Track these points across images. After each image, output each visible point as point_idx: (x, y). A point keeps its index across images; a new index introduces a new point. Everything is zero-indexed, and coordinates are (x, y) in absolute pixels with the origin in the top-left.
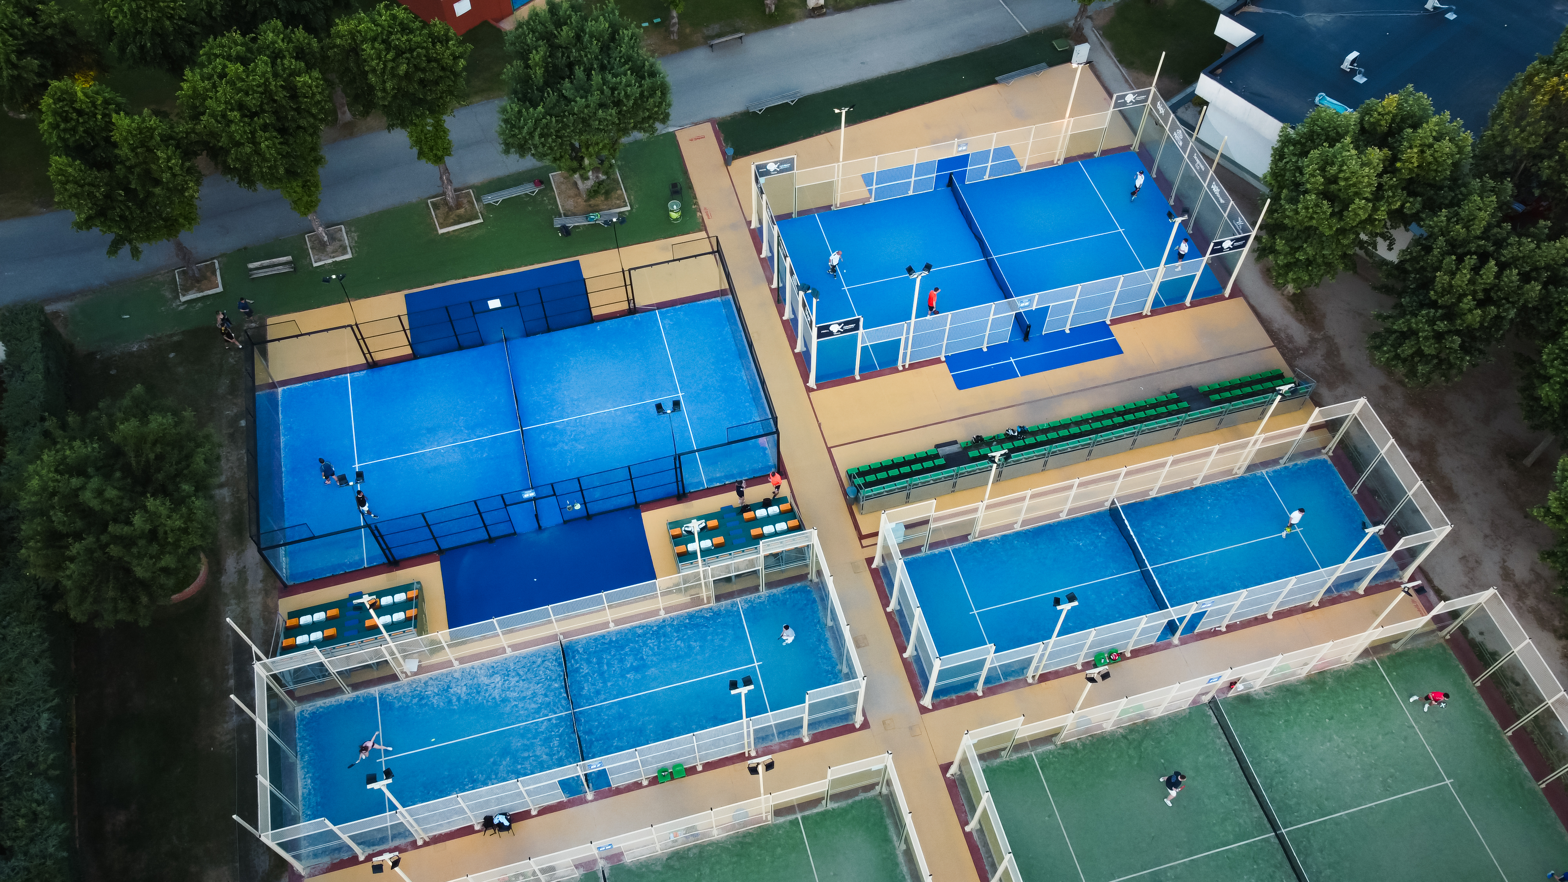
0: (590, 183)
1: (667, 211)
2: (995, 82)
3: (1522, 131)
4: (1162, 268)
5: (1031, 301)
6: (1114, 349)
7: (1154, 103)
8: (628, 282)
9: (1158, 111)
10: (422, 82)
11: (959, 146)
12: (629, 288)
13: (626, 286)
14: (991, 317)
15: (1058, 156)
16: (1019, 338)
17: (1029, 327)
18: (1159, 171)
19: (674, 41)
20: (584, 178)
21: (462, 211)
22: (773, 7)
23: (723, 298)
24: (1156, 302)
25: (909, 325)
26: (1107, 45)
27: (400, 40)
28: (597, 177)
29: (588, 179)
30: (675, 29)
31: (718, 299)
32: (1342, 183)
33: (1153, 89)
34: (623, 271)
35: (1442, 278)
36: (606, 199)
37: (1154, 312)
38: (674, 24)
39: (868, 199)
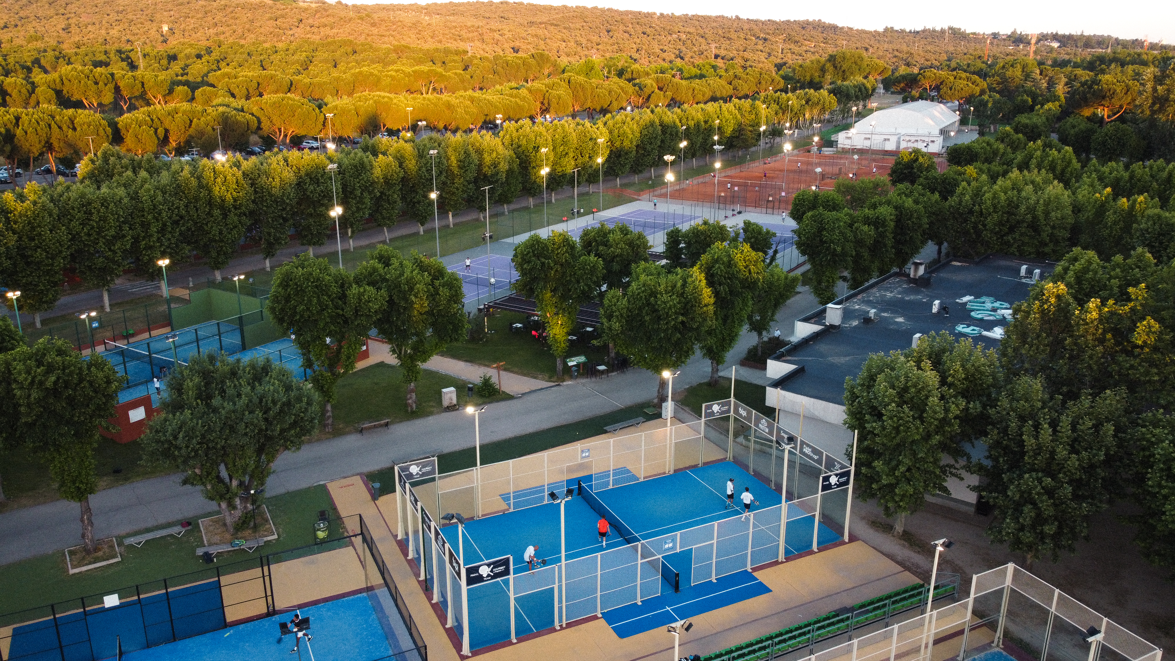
0: (238, 513)
1: (315, 531)
2: (606, 432)
4: (784, 505)
5: (674, 540)
6: (762, 589)
7: (736, 411)
9: (741, 415)
12: (267, 579)
13: (264, 577)
14: (640, 561)
16: (670, 591)
19: (329, 432)
21: (100, 553)
22: (414, 406)
23: (370, 593)
25: (560, 568)
26: (686, 409)
30: (330, 421)
31: (365, 594)
33: (732, 399)
36: (255, 532)
37: (788, 559)
38: (329, 417)
39: (508, 510)
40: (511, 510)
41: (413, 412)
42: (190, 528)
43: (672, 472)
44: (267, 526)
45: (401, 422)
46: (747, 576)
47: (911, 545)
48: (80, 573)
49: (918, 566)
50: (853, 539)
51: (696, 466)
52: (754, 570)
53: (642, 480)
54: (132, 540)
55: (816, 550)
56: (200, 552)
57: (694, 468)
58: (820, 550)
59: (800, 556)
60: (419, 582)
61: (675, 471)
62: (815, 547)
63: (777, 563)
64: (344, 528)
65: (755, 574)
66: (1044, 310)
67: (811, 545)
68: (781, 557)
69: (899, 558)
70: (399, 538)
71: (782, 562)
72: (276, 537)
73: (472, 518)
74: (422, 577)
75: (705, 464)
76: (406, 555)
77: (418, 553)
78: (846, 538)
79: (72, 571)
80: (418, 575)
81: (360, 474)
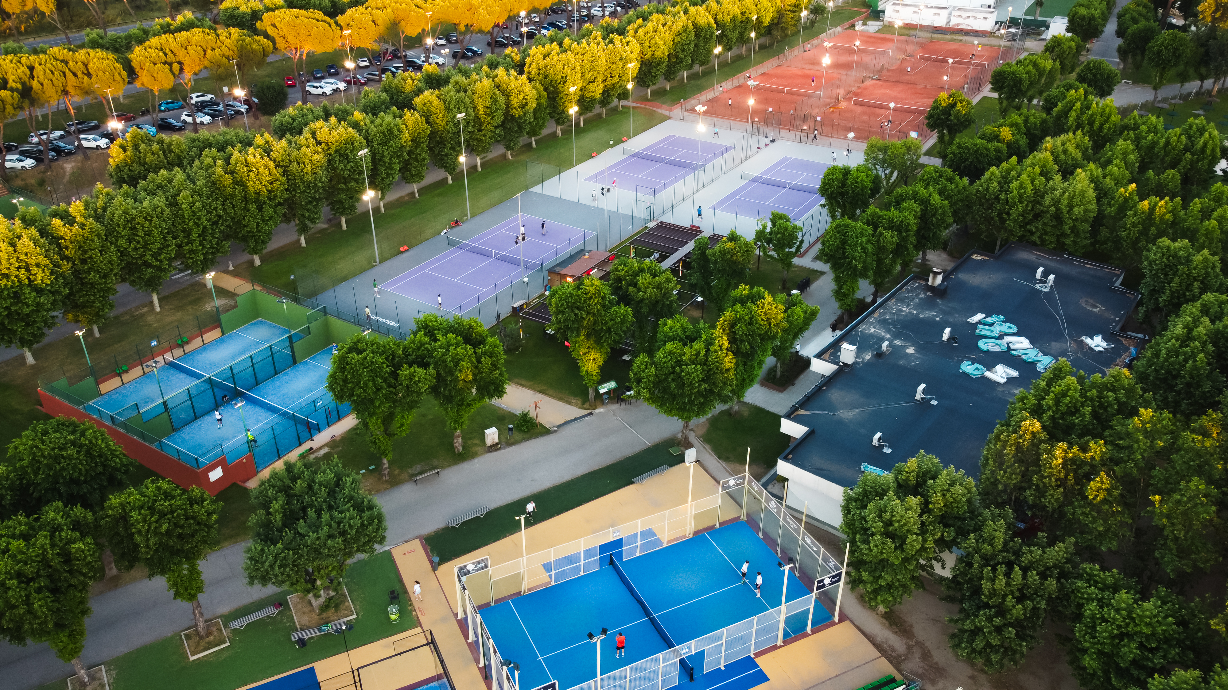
0: (322, 600)
1: (388, 614)
2: (633, 483)
3: (1005, 472)
4: (783, 606)
5: (689, 647)
6: (762, 678)
7: (750, 483)
8: (357, 680)
9: (754, 489)
10: (180, 537)
11: (614, 533)
12: (358, 684)
13: (355, 683)
14: (661, 665)
15: (689, 531)
16: (686, 680)
17: (692, 669)
18: (765, 533)
19: (386, 481)
20: (317, 596)
21: (211, 638)
22: (461, 448)
23: (440, 681)
24: (785, 635)
25: (596, 682)
26: (708, 447)
27: (163, 505)
28: (328, 594)
29: (320, 596)
30: (387, 472)
31: (435, 683)
32: (896, 525)
33: (747, 474)
34: (353, 671)
35: (986, 585)
36: (336, 611)
37: (786, 643)
38: (386, 469)
39: (549, 583)
40: (553, 583)
41: (460, 454)
42: (282, 608)
43: (692, 536)
44: (346, 604)
45: (449, 466)
46: (749, 662)
47: (891, 625)
48: (199, 659)
49: (893, 649)
50: (843, 618)
51: (712, 527)
52: (757, 655)
53: (665, 545)
54: (236, 624)
55: (810, 632)
56: (295, 637)
57: (710, 529)
58: (814, 632)
59: (796, 639)
60: (479, 669)
61: (695, 533)
62: (809, 629)
63: (775, 648)
64: (411, 605)
65: (757, 660)
66: (1019, 443)
67: (806, 626)
68: (780, 642)
69: (879, 640)
70: (459, 618)
71: (781, 647)
72: (355, 616)
73: (519, 593)
74: (482, 665)
75: (722, 524)
76: (466, 637)
77: (476, 636)
78: (836, 618)
79: (192, 658)
80: (478, 661)
81: (420, 538)
